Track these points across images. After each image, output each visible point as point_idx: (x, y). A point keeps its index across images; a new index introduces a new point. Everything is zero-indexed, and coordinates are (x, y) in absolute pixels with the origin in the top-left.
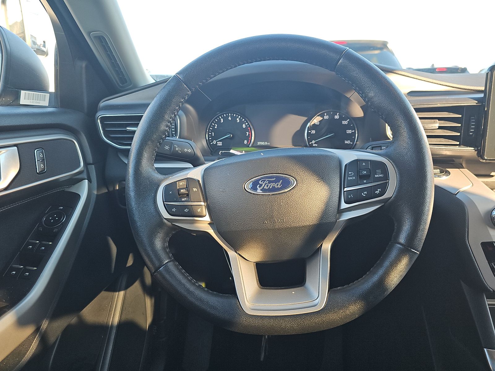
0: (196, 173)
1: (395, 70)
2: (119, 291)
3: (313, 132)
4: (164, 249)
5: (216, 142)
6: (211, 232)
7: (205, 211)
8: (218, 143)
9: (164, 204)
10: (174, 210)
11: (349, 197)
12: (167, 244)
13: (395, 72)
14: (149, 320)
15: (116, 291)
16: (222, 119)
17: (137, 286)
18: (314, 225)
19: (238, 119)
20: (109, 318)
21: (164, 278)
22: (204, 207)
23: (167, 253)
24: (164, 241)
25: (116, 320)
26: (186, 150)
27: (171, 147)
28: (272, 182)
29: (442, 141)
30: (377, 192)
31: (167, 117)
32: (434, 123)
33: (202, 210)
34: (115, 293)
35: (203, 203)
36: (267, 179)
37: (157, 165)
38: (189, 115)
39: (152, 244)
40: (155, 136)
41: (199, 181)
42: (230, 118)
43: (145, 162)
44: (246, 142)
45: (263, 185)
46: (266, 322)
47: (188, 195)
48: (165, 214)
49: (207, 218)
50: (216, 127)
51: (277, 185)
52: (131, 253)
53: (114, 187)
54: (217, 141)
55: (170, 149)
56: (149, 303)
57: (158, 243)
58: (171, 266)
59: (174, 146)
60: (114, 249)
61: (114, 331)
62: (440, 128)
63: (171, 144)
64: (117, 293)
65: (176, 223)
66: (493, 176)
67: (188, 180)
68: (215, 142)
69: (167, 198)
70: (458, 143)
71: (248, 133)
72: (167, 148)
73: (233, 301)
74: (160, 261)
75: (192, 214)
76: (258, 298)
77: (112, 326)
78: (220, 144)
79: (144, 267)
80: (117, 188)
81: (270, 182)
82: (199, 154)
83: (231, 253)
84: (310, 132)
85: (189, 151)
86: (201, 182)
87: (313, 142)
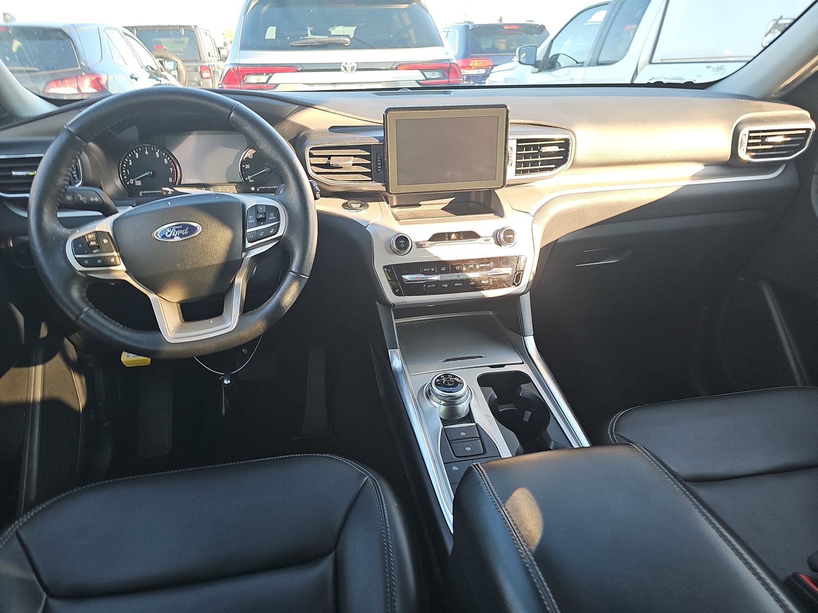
0: (105, 225)
1: (314, 105)
2: (36, 365)
3: (248, 167)
4: (82, 298)
5: (134, 182)
6: (129, 279)
7: (119, 261)
8: (136, 182)
9: (75, 258)
10: (86, 262)
11: (251, 237)
12: (84, 295)
13: (314, 106)
14: (82, 402)
15: (32, 366)
16: (137, 154)
17: (57, 360)
18: (221, 264)
19: (157, 153)
20: (29, 395)
21: (86, 323)
22: (117, 258)
23: (85, 302)
24: (81, 292)
25: (39, 396)
26: (92, 199)
27: (73, 197)
28: (180, 229)
29: (359, 177)
30: (272, 232)
31: (64, 171)
32: (348, 160)
33: (115, 260)
34: (30, 368)
35: (115, 254)
36: (174, 227)
37: (60, 215)
38: (93, 154)
39: (69, 295)
40: (54, 191)
41: (109, 233)
42: (147, 153)
43: (46, 218)
44: (171, 180)
45: (171, 233)
46: (186, 347)
47: (99, 247)
48: (78, 267)
49: (122, 267)
50: (130, 164)
51: (184, 232)
52: (43, 321)
53: (7, 244)
54: (134, 180)
55: (74, 199)
56: (78, 382)
57: (75, 293)
58: (92, 313)
59: (77, 195)
60: (20, 318)
61: (38, 408)
62: (354, 165)
63: (73, 194)
64: (34, 368)
65: (91, 273)
66: (421, 205)
67: (97, 233)
68: (132, 181)
69: (76, 251)
70: (371, 179)
71: (171, 169)
72: (69, 198)
73: (157, 334)
74: (81, 310)
75: (106, 263)
76: (180, 330)
77: (34, 403)
78: (139, 183)
79: (64, 338)
80: (12, 245)
81: (177, 230)
82: (109, 201)
83: (152, 296)
84: (244, 166)
85: (97, 199)
86: (111, 234)
87: (249, 177)
